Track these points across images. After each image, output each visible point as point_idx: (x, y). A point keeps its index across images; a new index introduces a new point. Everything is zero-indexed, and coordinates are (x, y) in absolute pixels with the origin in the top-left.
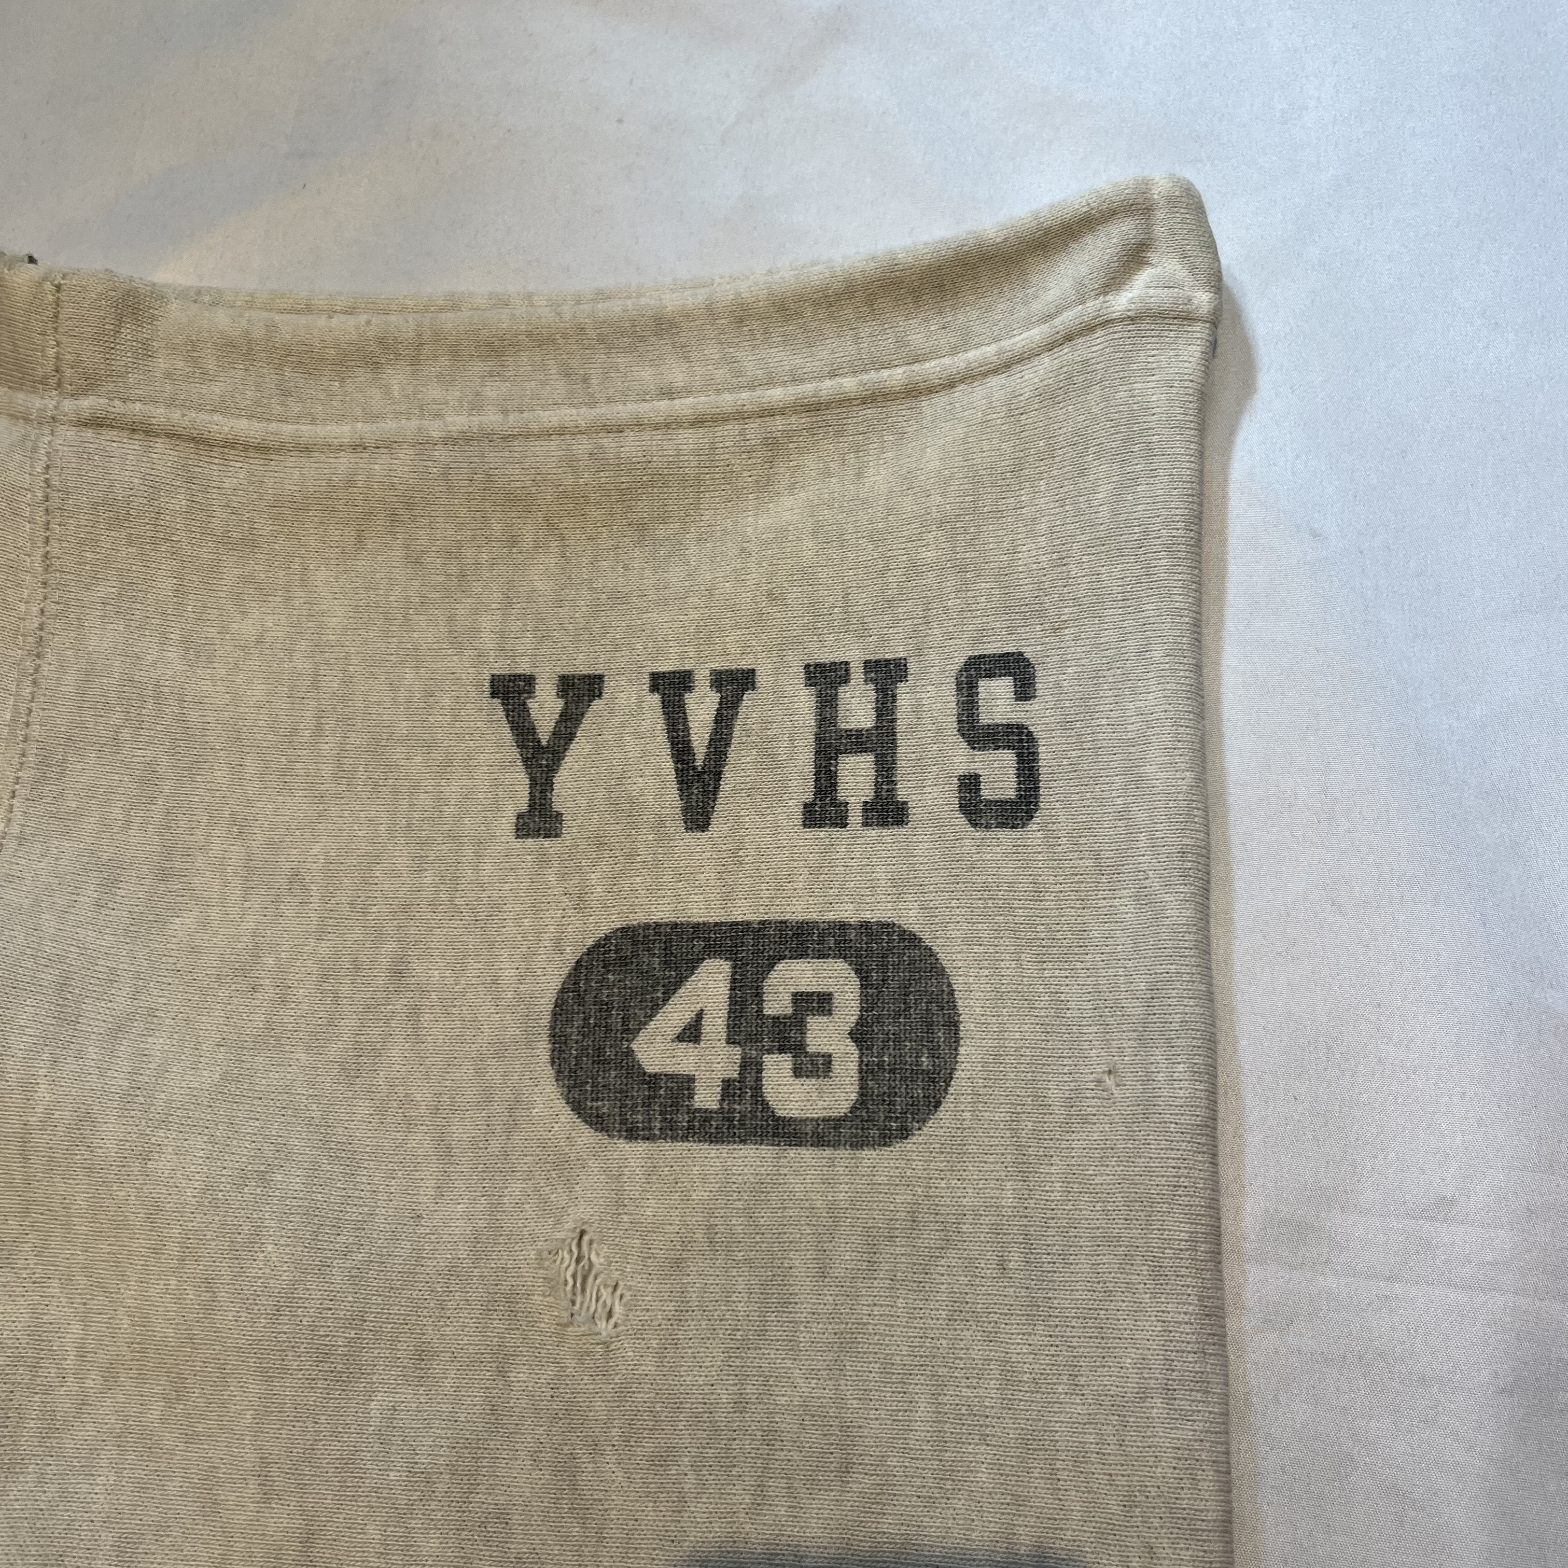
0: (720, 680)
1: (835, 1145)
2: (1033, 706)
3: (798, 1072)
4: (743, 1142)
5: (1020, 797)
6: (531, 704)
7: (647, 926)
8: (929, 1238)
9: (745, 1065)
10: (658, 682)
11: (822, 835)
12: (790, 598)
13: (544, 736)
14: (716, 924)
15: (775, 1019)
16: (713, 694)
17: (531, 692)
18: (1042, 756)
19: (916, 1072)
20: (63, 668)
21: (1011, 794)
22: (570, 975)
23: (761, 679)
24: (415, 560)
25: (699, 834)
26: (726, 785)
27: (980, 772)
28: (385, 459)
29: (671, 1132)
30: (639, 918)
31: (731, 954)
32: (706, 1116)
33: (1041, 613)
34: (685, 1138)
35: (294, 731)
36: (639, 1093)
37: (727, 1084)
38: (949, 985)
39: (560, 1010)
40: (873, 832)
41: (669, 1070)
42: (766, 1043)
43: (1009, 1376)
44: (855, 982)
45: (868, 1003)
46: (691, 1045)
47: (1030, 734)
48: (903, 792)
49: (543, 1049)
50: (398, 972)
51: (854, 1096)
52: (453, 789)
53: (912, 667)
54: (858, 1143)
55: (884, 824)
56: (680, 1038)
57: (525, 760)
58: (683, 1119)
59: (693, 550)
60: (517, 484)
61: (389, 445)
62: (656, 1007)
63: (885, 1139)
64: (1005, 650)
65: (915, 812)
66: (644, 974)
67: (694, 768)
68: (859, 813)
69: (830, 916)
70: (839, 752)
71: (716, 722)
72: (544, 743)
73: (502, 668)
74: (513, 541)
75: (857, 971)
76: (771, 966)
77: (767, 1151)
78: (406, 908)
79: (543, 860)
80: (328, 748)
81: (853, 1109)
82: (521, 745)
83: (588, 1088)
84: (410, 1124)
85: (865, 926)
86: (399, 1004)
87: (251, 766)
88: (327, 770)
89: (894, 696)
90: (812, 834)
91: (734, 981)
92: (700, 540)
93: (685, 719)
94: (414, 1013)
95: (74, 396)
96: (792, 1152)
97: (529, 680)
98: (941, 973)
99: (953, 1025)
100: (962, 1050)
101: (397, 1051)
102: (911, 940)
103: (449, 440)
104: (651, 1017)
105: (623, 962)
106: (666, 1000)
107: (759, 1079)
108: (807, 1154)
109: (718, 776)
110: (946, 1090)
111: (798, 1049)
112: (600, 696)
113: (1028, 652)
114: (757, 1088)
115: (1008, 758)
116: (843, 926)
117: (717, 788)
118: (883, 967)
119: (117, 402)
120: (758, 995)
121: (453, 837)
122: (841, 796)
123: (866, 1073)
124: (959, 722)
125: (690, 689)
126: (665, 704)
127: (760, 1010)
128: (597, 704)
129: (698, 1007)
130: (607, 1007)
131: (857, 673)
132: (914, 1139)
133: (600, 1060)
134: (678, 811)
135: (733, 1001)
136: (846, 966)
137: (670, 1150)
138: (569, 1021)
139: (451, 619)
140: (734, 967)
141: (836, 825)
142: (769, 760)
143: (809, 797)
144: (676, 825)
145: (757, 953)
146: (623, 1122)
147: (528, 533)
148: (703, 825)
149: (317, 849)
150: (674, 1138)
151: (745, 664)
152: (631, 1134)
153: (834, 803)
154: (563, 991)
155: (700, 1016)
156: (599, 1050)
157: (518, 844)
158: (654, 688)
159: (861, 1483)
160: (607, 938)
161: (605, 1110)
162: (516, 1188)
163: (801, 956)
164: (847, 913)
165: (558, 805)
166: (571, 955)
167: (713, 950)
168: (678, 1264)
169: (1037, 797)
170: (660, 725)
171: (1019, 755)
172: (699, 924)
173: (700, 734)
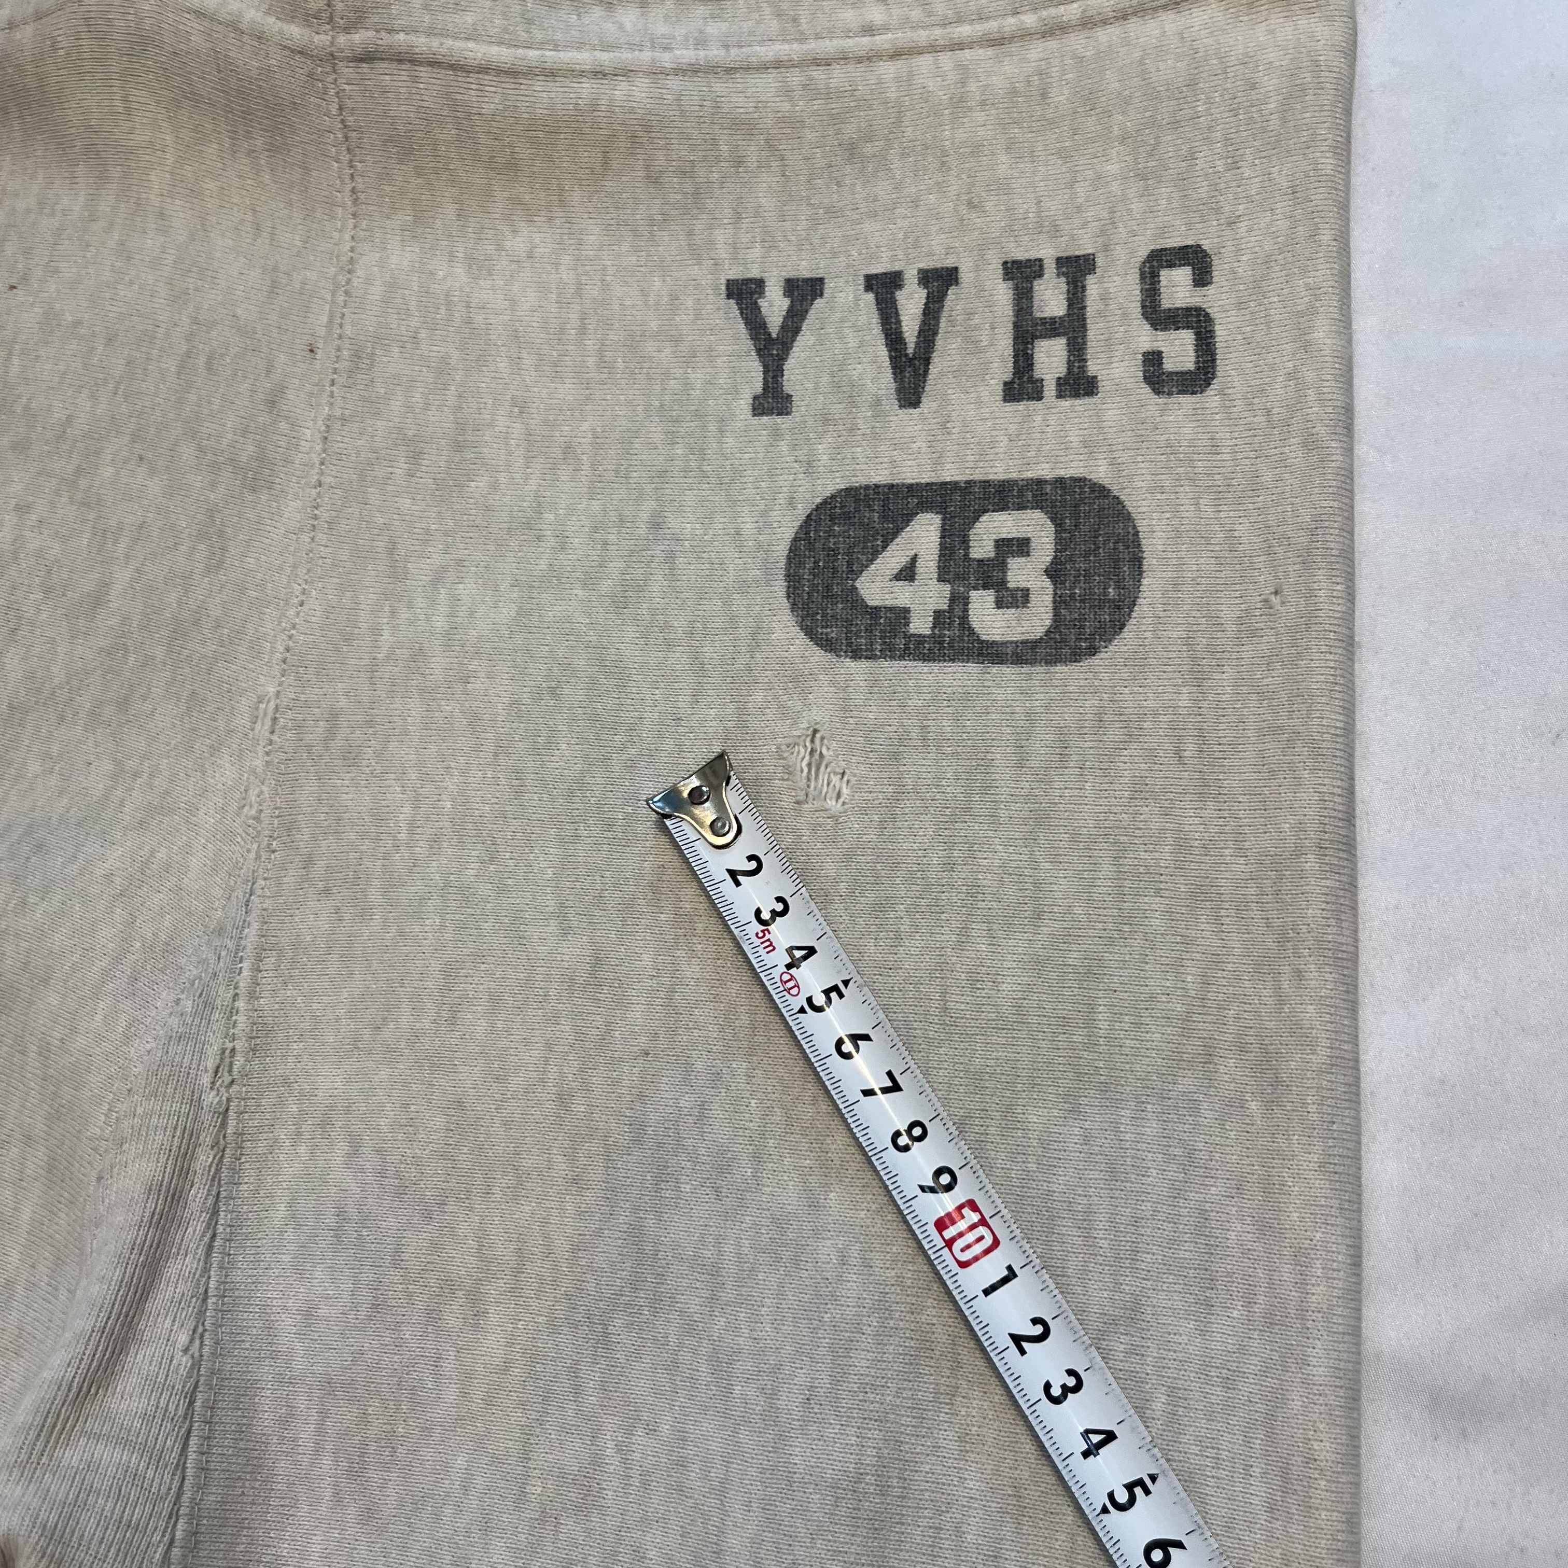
0: (926, 277)
1: (1032, 662)
2: (1211, 290)
3: (1000, 604)
4: (953, 660)
5: (1198, 368)
6: (761, 302)
7: (867, 487)
8: (1115, 733)
9: (953, 599)
10: (872, 282)
11: (1020, 408)
12: (989, 206)
13: (774, 331)
14: (928, 484)
15: (980, 561)
16: (920, 290)
17: (761, 293)
18: (1218, 333)
19: (1102, 602)
21: (1190, 366)
22: (801, 527)
23: (965, 276)
24: (654, 179)
25: (911, 411)
26: (934, 370)
27: (1163, 349)
28: (624, 86)
29: (890, 652)
30: (861, 480)
31: (941, 508)
32: (920, 640)
33: (1218, 211)
34: (902, 658)
36: (862, 622)
37: (938, 614)
38: (1134, 527)
39: (794, 555)
40: (1067, 403)
41: (888, 603)
42: (972, 581)
43: (1182, 844)
44: (1050, 527)
45: (1061, 544)
46: (906, 583)
47: (1207, 315)
48: (1093, 367)
49: (780, 586)
50: (655, 525)
51: (1048, 623)
52: (698, 376)
53: (1100, 261)
54: (1052, 660)
55: (1076, 395)
56: (897, 577)
57: (759, 351)
58: (900, 642)
60: (742, 110)
61: (626, 74)
62: (876, 553)
63: (1076, 657)
64: (1184, 244)
65: (1104, 385)
66: (867, 527)
67: (906, 355)
68: (1053, 387)
69: (1029, 475)
70: (1035, 337)
71: (924, 314)
72: (774, 335)
73: (735, 273)
74: (738, 162)
75: (1053, 520)
76: (976, 519)
77: (973, 668)
78: (661, 473)
79: (776, 434)
80: (592, 341)
81: (1048, 632)
82: (754, 338)
83: (819, 617)
84: (669, 645)
85: (1060, 482)
86: (660, 549)
89: (1084, 288)
90: (1010, 407)
91: (943, 530)
92: (903, 155)
93: (897, 314)
94: (670, 558)
96: (995, 669)
97: (759, 284)
98: (1127, 517)
99: (1137, 561)
100: (1145, 582)
101: (657, 586)
103: (680, 71)
104: (872, 561)
105: (847, 517)
106: (884, 547)
107: (966, 610)
108: (1008, 670)
109: (927, 361)
110: (1129, 615)
111: (999, 585)
112: (821, 295)
113: (1206, 245)
114: (964, 618)
115: (1187, 337)
116: (1040, 482)
117: (926, 371)
118: (1076, 516)
120: (965, 541)
121: (699, 415)
122: (1037, 374)
123: (1059, 603)
124: (1143, 307)
125: (900, 287)
126: (878, 302)
127: (967, 555)
128: (819, 303)
129: (913, 553)
130: (832, 553)
131: (1050, 268)
132: (1102, 655)
133: (827, 593)
134: (893, 391)
135: (943, 547)
136: (1043, 515)
137: (889, 668)
138: (801, 564)
139: (690, 233)
140: (944, 519)
141: (1033, 399)
142: (973, 347)
143: (1008, 376)
144: (890, 402)
145: (963, 508)
146: (849, 645)
147: (753, 153)
148: (915, 404)
149: (585, 426)
150: (892, 658)
151: (949, 262)
152: (856, 655)
153: (1031, 380)
154: (795, 540)
155: (914, 559)
156: (828, 588)
157: (756, 421)
158: (869, 288)
160: (833, 497)
161: (833, 635)
162: (760, 698)
163: (1003, 509)
164: (1045, 471)
165: (788, 388)
166: (802, 510)
167: (925, 506)
168: (895, 756)
169: (1214, 367)
170: (875, 319)
171: (1197, 334)
172: (912, 485)
173: (910, 326)
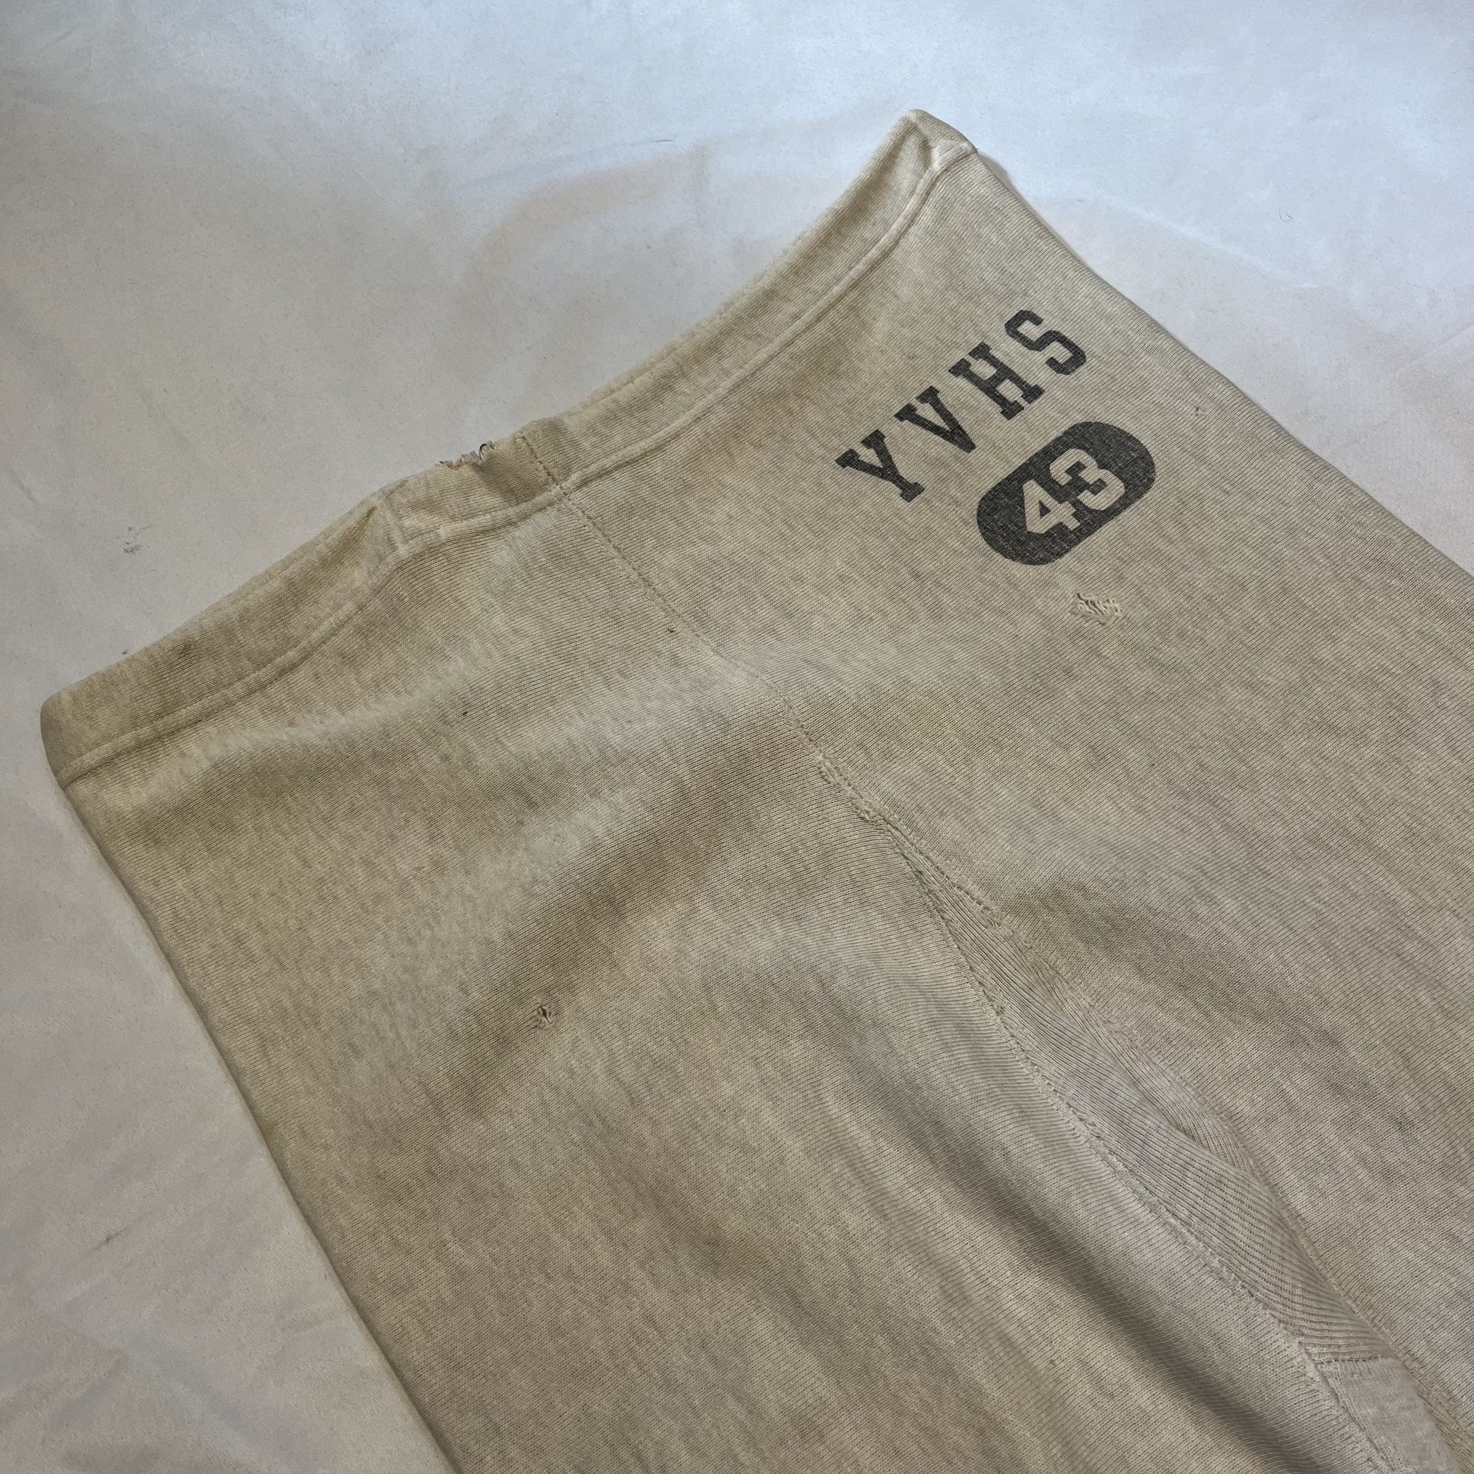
0: (923, 398)
1: (1133, 502)
2: (1045, 322)
3: (1095, 493)
4: (1100, 526)
5: (1074, 353)
6: (861, 458)
7: (990, 492)
8: (1193, 503)
9: (1074, 505)
10: (900, 416)
11: (1019, 417)
12: (918, 353)
13: (879, 465)
14: (1013, 472)
15: (1068, 484)
16: (925, 405)
17: (857, 455)
18: (1067, 336)
19: (1135, 461)
20: (665, 582)
21: (1070, 355)
22: (980, 528)
23: (938, 387)
24: (758, 446)
25: (974, 451)
26: (966, 429)
27: (1052, 356)
28: (712, 416)
29: (1073, 544)
30: (984, 492)
31: (1029, 477)
32: (1079, 529)
33: (1014, 293)
34: (1080, 541)
35: (782, 535)
36: (1048, 542)
37: (1075, 515)
38: (1115, 427)
39: (989, 541)
40: (1036, 403)
41: (1050, 526)
42: (1074, 493)
43: (1263, 520)
44: (1082, 452)
45: (1094, 455)
46: (1048, 514)
47: (1054, 332)
48: (1032, 382)
49: (998, 557)
50: (916, 576)
51: (1122, 484)
52: (866, 506)
53: (988, 343)
54: (1140, 496)
55: (1036, 398)
56: (1042, 515)
57: (881, 477)
58: (1073, 536)
59: (862, 366)
60: (773, 389)
61: (709, 410)
62: (1023, 513)
63: (1147, 488)
64: (1015, 314)
65: (1042, 386)
66: (1007, 506)
67: (948, 432)
68: (1023, 401)
69: (1050, 440)
70: (994, 388)
71: (938, 412)
72: (882, 467)
73: (836, 455)
74: (790, 412)
75: (1080, 448)
76: (1048, 470)
77: (1112, 523)
78: (894, 554)
79: (927, 501)
80: (801, 529)
81: (1126, 488)
82: (874, 474)
83: (1027, 554)
84: (977, 615)
85: (1066, 433)
86: (929, 584)
87: (781, 558)
88: (810, 536)
89: (993, 357)
90: (1014, 420)
91: (1040, 484)
92: (861, 361)
93: (926, 420)
94: (937, 583)
95: (565, 479)
96: (1120, 517)
97: (852, 451)
98: (1108, 426)
99: (1130, 438)
100: (1142, 442)
101: (945, 599)
102: (1087, 425)
103: (731, 391)
104: (1024, 517)
105: (995, 509)
106: (1024, 508)
107: (1084, 505)
108: (1126, 513)
109: (960, 427)
110: (1151, 457)
111: (1086, 486)
112: (884, 437)
113: (1024, 308)
114: (1086, 508)
115: (1055, 345)
116: (1058, 439)
117: (964, 432)
118: (1086, 440)
119: (585, 470)
120: (1054, 481)
121: (884, 521)
122: (1011, 400)
123: (1118, 474)
124: (1026, 346)
125: (915, 409)
126: (912, 421)
127: (1060, 485)
128: (886, 441)
129: (1037, 501)
130: (1004, 527)
131: (970, 359)
132: (1157, 479)
133: (1022, 544)
134: (958, 449)
135: (1047, 490)
136: (1074, 450)
137: (1078, 549)
138: (997, 542)
139: (797, 455)
140: (1035, 480)
141: (1020, 411)
142: (972, 409)
143: (1000, 409)
144: (963, 454)
145: (1039, 470)
146: (1052, 554)
147: (793, 405)
148: (973, 447)
149: (838, 563)
150: (1076, 544)
151: (926, 386)
152: (1060, 555)
153: (1011, 404)
154: (983, 534)
155: (1041, 503)
156: (1019, 540)
157: (912, 503)
158: (902, 419)
159: (1252, 586)
160: (980, 507)
161: (1041, 556)
162: (1039, 602)
163: (1055, 459)
164: (1055, 434)
165: (911, 481)
166: (974, 521)
167: (1022, 481)
168: (1121, 577)
169: (1079, 349)
170: (919, 428)
171: (1059, 341)
172: (1007, 477)
173: (938, 421)
